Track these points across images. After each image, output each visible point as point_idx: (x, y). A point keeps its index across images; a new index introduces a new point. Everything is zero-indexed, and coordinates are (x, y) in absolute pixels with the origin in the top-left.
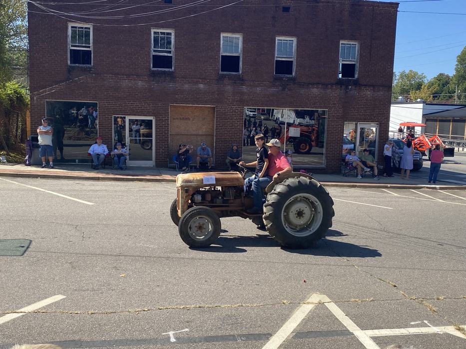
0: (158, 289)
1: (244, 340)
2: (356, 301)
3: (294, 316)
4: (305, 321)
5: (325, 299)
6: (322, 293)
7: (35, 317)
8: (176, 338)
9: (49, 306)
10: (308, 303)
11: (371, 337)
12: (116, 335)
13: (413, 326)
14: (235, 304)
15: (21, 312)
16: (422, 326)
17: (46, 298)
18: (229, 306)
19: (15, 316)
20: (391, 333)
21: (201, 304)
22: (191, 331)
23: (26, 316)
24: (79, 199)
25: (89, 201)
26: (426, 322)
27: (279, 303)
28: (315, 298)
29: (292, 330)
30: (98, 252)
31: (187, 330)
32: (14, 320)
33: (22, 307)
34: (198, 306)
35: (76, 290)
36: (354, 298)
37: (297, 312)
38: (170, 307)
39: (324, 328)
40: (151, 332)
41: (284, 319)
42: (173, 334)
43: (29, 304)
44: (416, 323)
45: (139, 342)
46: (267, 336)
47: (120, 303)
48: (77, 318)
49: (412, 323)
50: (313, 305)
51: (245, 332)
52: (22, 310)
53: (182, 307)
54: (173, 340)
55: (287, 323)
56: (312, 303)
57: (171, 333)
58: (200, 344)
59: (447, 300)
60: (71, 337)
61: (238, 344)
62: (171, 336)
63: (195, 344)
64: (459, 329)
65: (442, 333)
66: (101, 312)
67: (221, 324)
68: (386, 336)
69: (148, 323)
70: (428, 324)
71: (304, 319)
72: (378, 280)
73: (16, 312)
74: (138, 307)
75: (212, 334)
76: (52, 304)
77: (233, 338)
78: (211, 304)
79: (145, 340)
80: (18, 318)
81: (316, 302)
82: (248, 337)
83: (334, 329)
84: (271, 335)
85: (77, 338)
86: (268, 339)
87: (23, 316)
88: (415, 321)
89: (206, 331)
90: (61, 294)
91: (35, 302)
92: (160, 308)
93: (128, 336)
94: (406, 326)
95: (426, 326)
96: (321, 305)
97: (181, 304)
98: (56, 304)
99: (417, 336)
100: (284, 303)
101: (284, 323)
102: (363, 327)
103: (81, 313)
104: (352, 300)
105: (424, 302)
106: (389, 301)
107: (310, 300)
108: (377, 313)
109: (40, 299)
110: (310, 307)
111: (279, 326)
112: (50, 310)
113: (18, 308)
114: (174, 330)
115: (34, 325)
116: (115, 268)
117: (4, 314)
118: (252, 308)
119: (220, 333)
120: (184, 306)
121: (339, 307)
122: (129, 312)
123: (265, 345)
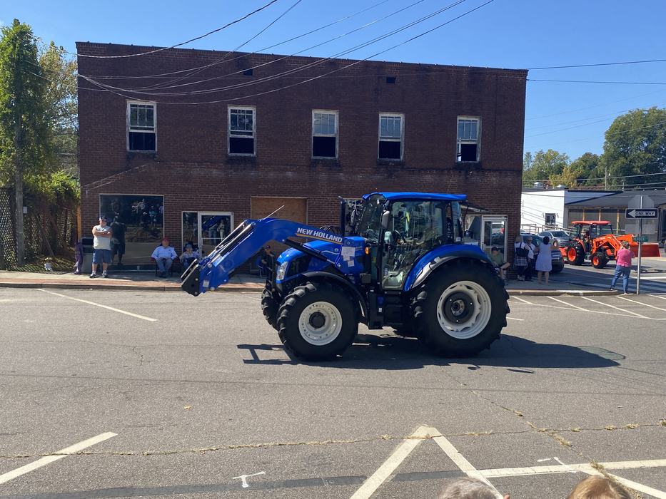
0: (230, 424)
1: (332, 485)
2: (472, 435)
3: (395, 454)
4: (408, 461)
5: (434, 432)
6: (430, 425)
7: (78, 460)
8: (249, 483)
9: (96, 445)
10: (413, 438)
11: (488, 478)
12: (176, 481)
13: (540, 464)
14: (324, 440)
15: (62, 454)
16: (551, 465)
17: (92, 436)
18: (316, 442)
19: (54, 458)
20: (513, 473)
21: (281, 441)
22: (268, 474)
23: (67, 459)
26: (556, 458)
27: (378, 439)
28: (422, 431)
29: (392, 471)
30: (159, 378)
31: (263, 473)
32: (52, 466)
33: (62, 448)
34: (278, 444)
35: (129, 426)
36: (470, 430)
37: (399, 449)
38: (243, 445)
39: (432, 468)
40: (219, 476)
41: (383, 457)
42: (246, 478)
43: (72, 444)
44: (545, 460)
45: (204, 488)
46: (360, 479)
47: (183, 441)
48: (130, 459)
49: (540, 461)
50: (419, 441)
51: (334, 474)
52: (63, 451)
53: (258, 445)
54: (245, 485)
55: (386, 463)
56: (418, 438)
58: (278, 489)
59: (584, 431)
60: (122, 483)
61: (324, 489)
62: (244, 480)
63: (272, 490)
64: (597, 467)
65: (575, 472)
66: (158, 452)
67: (306, 466)
68: (506, 477)
69: (216, 465)
70: (560, 462)
71: (408, 457)
72: (502, 409)
73: (54, 454)
74: (204, 446)
75: (293, 477)
76: (100, 443)
77: (318, 482)
78: (293, 441)
79: (212, 486)
80: (57, 461)
81: (423, 437)
82: (338, 480)
83: (444, 469)
84: (366, 478)
85: (128, 484)
86: (361, 483)
87: (63, 458)
88: (544, 458)
89: (286, 474)
90: (111, 431)
91: (79, 442)
92: (231, 446)
93: (190, 481)
94: (532, 464)
95: (557, 463)
96: (429, 439)
97: (258, 442)
98: (104, 444)
99: (545, 476)
100: (383, 438)
101: (382, 463)
102: (479, 466)
103: (134, 454)
104: (468, 433)
105: (556, 435)
106: (513, 434)
107: (415, 434)
108: (497, 449)
109: (85, 438)
110: (415, 443)
111: (375, 467)
112: (97, 451)
113: (57, 449)
114: (247, 473)
115: (76, 470)
116: (179, 398)
117: (41, 457)
118: (344, 445)
119: (303, 476)
120: (261, 444)
121: (451, 443)
122: (193, 451)
123: (357, 489)
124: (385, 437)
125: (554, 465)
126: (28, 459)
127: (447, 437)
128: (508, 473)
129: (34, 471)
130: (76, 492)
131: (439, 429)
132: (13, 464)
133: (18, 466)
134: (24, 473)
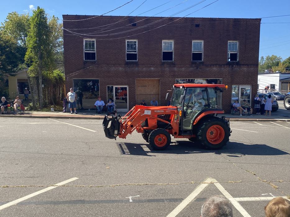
0: (125, 175)
1: (168, 202)
2: (232, 182)
3: (196, 190)
4: (202, 193)
5: (214, 181)
6: (213, 178)
7: (62, 188)
8: (133, 200)
9: (70, 183)
10: (205, 183)
11: (238, 202)
12: (102, 198)
13: (263, 196)
14: (165, 183)
16: (268, 196)
17: (69, 179)
18: (162, 184)
19: (53, 187)
20: (250, 199)
21: (147, 183)
22: (141, 196)
23: (59, 188)
24: (89, 129)
25: (93, 130)
26: (270, 194)
27: (189, 183)
28: (209, 180)
29: (194, 197)
30: (97, 155)
31: (138, 196)
32: (52, 190)
33: (56, 183)
34: (145, 184)
35: (84, 175)
36: (231, 180)
37: (198, 188)
38: (131, 184)
40: (120, 197)
41: (191, 191)
42: (131, 198)
43: (60, 182)
44: (265, 194)
45: (114, 201)
46: (181, 200)
47: (105, 182)
48: (83, 189)
49: (263, 194)
50: (208, 184)
51: (169, 198)
52: (57, 185)
53: (137, 184)
54: (131, 201)
55: (192, 193)
56: (207, 183)
57: (130, 198)
58: (145, 203)
59: (285, 182)
60: (80, 198)
61: (164, 204)
62: (130, 199)
63: (142, 203)
64: (289, 198)
66: (95, 186)
67: (157, 194)
68: (247, 201)
69: (119, 192)
71: (202, 191)
72: (246, 171)
74: (114, 184)
75: (151, 198)
76: (72, 182)
77: (162, 200)
78: (152, 183)
79: (117, 201)
80: (54, 189)
81: (210, 183)
82: (171, 200)
84: (183, 199)
85: (83, 199)
86: (181, 201)
87: (57, 187)
89: (149, 197)
90: (76, 177)
91: (63, 181)
92: (126, 184)
93: (108, 198)
94: (259, 196)
95: (271, 196)
96: (212, 184)
97: (136, 183)
99: (265, 201)
100: (191, 183)
101: (190, 193)
102: (234, 196)
103: (85, 187)
104: (230, 181)
105: (271, 183)
106: (250, 182)
107: (206, 182)
108: (243, 189)
109: (65, 179)
110: (206, 185)
111: (187, 195)
112: (70, 185)
113: (55, 184)
114: (132, 196)
115: (61, 192)
116: (104, 164)
117: (48, 187)
118: (174, 185)
119: (156, 198)
120: (138, 184)
121: (222, 185)
122: (109, 186)
123: (179, 204)
124: (192, 182)
125: (269, 196)
126: (43, 187)
127: (220, 183)
128: (248, 199)
129: (45, 192)
130: (61, 201)
131: (217, 180)
132: (37, 189)
133: (39, 190)
134: (41, 193)
